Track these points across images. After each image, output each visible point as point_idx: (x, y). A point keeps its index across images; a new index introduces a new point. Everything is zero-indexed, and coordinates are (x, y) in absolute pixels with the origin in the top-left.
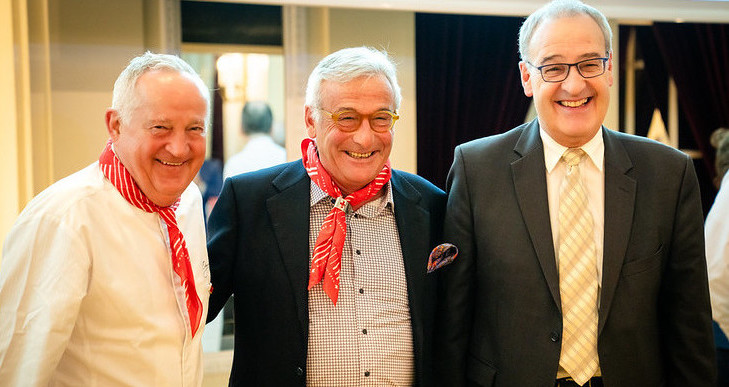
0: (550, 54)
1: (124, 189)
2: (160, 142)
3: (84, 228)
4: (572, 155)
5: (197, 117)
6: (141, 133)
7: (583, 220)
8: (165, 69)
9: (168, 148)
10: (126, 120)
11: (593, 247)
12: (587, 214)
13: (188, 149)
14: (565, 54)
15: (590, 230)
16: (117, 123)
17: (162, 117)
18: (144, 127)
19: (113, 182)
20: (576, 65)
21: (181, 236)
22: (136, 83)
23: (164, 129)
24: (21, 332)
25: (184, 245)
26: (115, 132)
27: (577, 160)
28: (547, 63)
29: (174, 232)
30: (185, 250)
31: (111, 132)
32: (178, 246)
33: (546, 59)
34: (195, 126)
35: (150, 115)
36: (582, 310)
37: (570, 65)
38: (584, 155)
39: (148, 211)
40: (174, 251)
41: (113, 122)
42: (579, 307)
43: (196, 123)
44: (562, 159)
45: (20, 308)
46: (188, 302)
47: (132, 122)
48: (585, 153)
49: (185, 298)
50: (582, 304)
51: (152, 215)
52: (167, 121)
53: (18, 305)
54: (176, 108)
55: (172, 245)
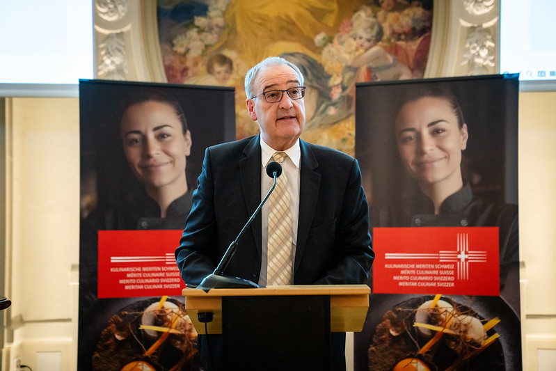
0: (271, 83)
4: (278, 156)
14: (280, 83)
15: (288, 204)
20: (287, 91)
27: (282, 160)
28: (267, 90)
37: (283, 91)
44: (272, 158)
48: (287, 156)
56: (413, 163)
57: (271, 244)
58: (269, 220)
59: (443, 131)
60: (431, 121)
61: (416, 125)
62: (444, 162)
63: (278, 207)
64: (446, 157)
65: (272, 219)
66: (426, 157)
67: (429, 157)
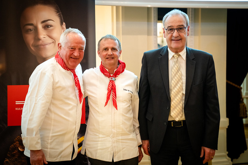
0: (170, 25)
1: (62, 65)
2: (72, 52)
3: (52, 74)
4: (176, 55)
5: (82, 46)
6: (67, 49)
7: (178, 74)
8: (74, 33)
9: (74, 54)
10: (63, 46)
11: (181, 81)
12: (180, 72)
13: (79, 55)
14: (173, 26)
16: (61, 46)
17: (73, 45)
18: (68, 48)
19: (59, 63)
20: (176, 29)
21: (77, 77)
22: (66, 36)
23: (73, 49)
24: (36, 103)
25: (78, 79)
26: (60, 49)
27: (177, 57)
29: (75, 76)
30: (78, 81)
31: (59, 49)
32: (76, 79)
33: (168, 27)
34: (81, 48)
35: (69, 45)
36: (178, 100)
37: (175, 29)
38: (180, 55)
39: (68, 70)
40: (75, 81)
41: (60, 46)
42: (177, 99)
43: (82, 47)
44: (173, 56)
45: (36, 96)
46: (79, 94)
47: (65, 46)
49: (78, 93)
50: (178, 98)
51: (69, 71)
52: (74, 46)
53: (35, 95)
54: (77, 43)
55: (75, 79)
56: (32, 45)
57: (172, 94)
58: (172, 84)
59: (51, 26)
60: (43, 20)
61: (34, 22)
62: (52, 45)
63: (176, 78)
64: (53, 42)
65: (173, 84)
66: (41, 42)
67: (43, 42)
